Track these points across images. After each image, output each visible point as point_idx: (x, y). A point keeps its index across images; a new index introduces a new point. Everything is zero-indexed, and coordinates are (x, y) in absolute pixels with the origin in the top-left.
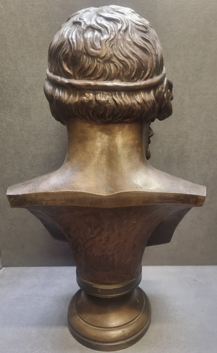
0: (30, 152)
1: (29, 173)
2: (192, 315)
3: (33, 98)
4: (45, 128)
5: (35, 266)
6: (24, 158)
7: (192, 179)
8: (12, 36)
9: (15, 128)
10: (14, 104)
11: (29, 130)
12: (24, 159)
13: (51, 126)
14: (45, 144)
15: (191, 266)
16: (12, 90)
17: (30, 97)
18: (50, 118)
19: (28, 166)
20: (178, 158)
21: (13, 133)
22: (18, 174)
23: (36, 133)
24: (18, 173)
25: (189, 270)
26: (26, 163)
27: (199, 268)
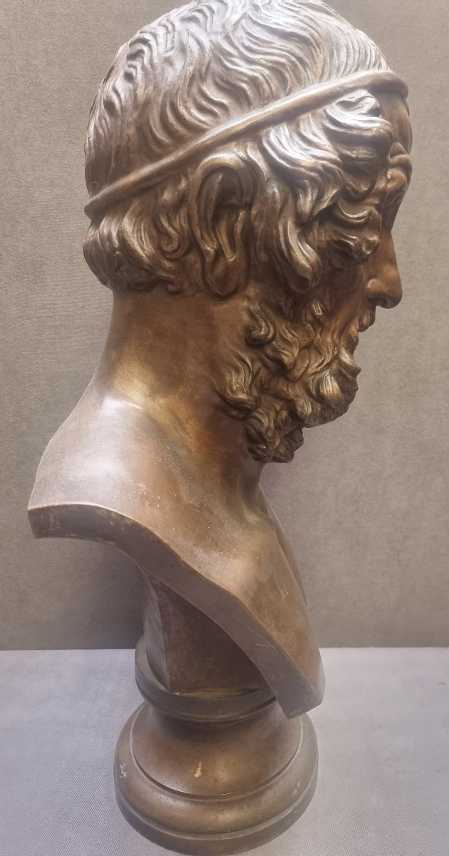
2: (438, 771)
3: (50, 238)
4: (78, 312)
6: (28, 385)
7: (434, 436)
11: (40, 317)
13: (93, 306)
14: (80, 350)
17: (43, 237)
18: (92, 286)
19: (37, 404)
20: (401, 386)
26: (31, 398)
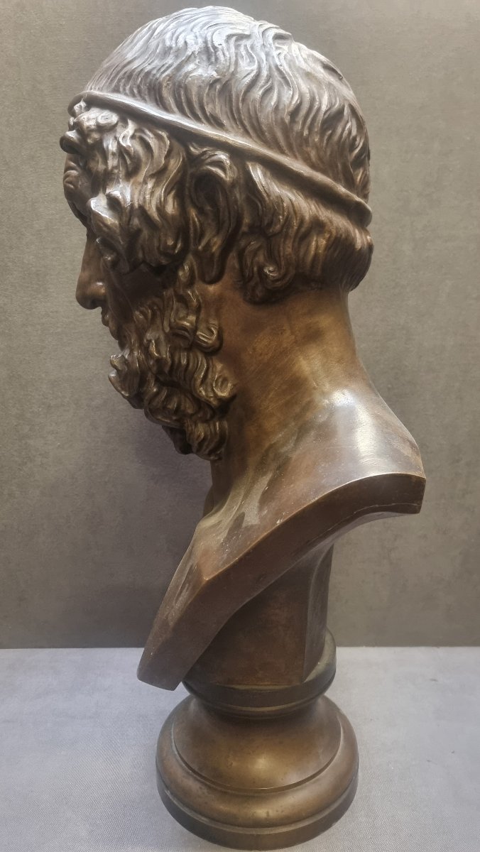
0: (43, 375)
1: (41, 423)
2: (429, 761)
5: (50, 647)
8: (9, 110)
9: (10, 319)
10: (10, 264)
12: (31, 392)
15: (423, 649)
16: (7, 232)
21: (7, 331)
22: (16, 426)
23: (59, 330)
24: (15, 424)
25: (420, 657)
27: (442, 652)
